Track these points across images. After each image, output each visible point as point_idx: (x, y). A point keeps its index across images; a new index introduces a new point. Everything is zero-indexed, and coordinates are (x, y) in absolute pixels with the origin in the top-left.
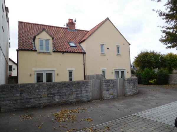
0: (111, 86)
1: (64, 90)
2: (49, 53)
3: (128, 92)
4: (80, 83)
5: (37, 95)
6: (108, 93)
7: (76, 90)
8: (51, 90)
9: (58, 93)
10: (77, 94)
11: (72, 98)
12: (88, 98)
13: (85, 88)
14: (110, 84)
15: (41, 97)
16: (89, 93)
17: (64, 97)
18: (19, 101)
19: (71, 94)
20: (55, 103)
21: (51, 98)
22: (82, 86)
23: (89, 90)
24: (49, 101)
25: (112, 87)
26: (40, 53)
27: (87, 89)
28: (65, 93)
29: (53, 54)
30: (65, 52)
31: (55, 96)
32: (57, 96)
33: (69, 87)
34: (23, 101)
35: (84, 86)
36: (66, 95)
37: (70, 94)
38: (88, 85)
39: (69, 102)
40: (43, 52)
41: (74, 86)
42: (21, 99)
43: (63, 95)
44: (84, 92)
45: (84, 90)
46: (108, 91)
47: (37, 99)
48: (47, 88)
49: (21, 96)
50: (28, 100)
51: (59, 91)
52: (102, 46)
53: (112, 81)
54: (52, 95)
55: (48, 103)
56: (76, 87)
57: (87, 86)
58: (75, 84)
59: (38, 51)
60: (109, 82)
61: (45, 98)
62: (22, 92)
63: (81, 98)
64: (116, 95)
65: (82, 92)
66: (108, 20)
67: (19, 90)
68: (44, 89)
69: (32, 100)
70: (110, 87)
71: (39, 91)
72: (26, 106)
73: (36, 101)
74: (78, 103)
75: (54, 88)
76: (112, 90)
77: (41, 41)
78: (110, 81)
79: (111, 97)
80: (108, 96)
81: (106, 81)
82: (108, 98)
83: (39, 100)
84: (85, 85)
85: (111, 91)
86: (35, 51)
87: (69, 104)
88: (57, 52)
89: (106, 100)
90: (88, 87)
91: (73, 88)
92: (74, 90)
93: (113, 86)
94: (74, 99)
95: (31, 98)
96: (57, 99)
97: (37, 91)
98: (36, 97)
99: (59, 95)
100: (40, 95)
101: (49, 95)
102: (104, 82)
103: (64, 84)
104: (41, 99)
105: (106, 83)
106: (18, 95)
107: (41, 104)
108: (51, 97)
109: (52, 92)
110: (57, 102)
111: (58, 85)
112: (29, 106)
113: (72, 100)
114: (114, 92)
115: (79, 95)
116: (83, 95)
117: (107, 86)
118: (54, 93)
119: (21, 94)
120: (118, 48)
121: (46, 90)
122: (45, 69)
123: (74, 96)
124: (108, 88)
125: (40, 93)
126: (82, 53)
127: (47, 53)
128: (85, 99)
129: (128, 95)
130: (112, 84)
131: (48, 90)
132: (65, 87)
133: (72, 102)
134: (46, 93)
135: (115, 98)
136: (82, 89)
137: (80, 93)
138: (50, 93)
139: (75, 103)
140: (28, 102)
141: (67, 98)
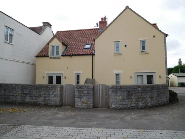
0: (85, 93)
1: (34, 92)
2: (59, 58)
3: (112, 104)
4: (49, 87)
5: (14, 93)
6: (80, 101)
7: (44, 93)
8: (24, 91)
9: (29, 94)
10: (45, 97)
11: (40, 100)
12: (55, 103)
13: (53, 92)
14: (83, 91)
15: (16, 96)
16: (57, 98)
17: (34, 98)
18: (3, 96)
19: (40, 96)
20: (27, 102)
21: (24, 98)
22: (50, 90)
23: (57, 94)
24: (22, 100)
25: (87, 95)
26: (51, 58)
27: (55, 93)
28: (35, 95)
29: (62, 58)
30: (73, 55)
31: (26, 96)
32: (28, 96)
33: (38, 90)
34: (6, 97)
35: (52, 90)
36: (35, 96)
37: (38, 96)
38: (57, 89)
39: (38, 103)
40: (54, 57)
41: (43, 89)
42: (5, 95)
43: (33, 96)
44: (52, 96)
45: (52, 94)
46: (80, 98)
47: (14, 97)
48: (21, 88)
49: (4, 93)
50: (8, 97)
51: (30, 93)
52: (117, 43)
53: (87, 87)
54: (24, 95)
55: (21, 101)
56: (45, 90)
57: (55, 90)
58: (44, 87)
59: (50, 56)
60: (82, 88)
61: (19, 97)
62: (5, 90)
63: (48, 101)
64: (91, 105)
65: (50, 96)
66: (128, 9)
67: (4, 88)
68: (19, 89)
69: (11, 97)
70: (83, 94)
71: (15, 91)
72: (7, 101)
73: (13, 98)
74: (46, 106)
75: (26, 89)
76: (86, 97)
77: (53, 47)
78: (84, 88)
79: (84, 106)
80: (80, 104)
81: (78, 87)
82: (80, 107)
83: (15, 98)
84: (54, 89)
85: (84, 99)
86: (48, 56)
87: (37, 105)
88: (65, 55)
89: (77, 108)
90: (56, 92)
91: (42, 91)
92: (42, 93)
93: (88, 93)
94: (42, 102)
95: (10, 96)
96: (28, 99)
97: (14, 90)
98: (13, 95)
99: (30, 96)
100: (16, 94)
101: (22, 95)
102: (76, 88)
103: (34, 87)
104: (16, 97)
105: (78, 88)
106: (3, 92)
107: (17, 101)
108: (23, 96)
109: (25, 93)
110: (28, 101)
111: (29, 87)
112: (9, 101)
113: (40, 102)
114: (88, 101)
115: (47, 99)
116: (50, 99)
117: (79, 93)
118: (26, 93)
119: (5, 91)
120: (143, 42)
121: (20, 90)
122: (55, 72)
123: (42, 98)
124: (81, 95)
125: (16, 93)
126: (90, 54)
127: (57, 58)
128: (53, 103)
129: (112, 108)
130: (87, 90)
131: (21, 90)
132: (35, 89)
133: (40, 104)
134: (20, 93)
135: (90, 108)
136: (50, 93)
137: (48, 97)
138: (23, 93)
139: (43, 106)
140: (8, 98)
141: (36, 100)
